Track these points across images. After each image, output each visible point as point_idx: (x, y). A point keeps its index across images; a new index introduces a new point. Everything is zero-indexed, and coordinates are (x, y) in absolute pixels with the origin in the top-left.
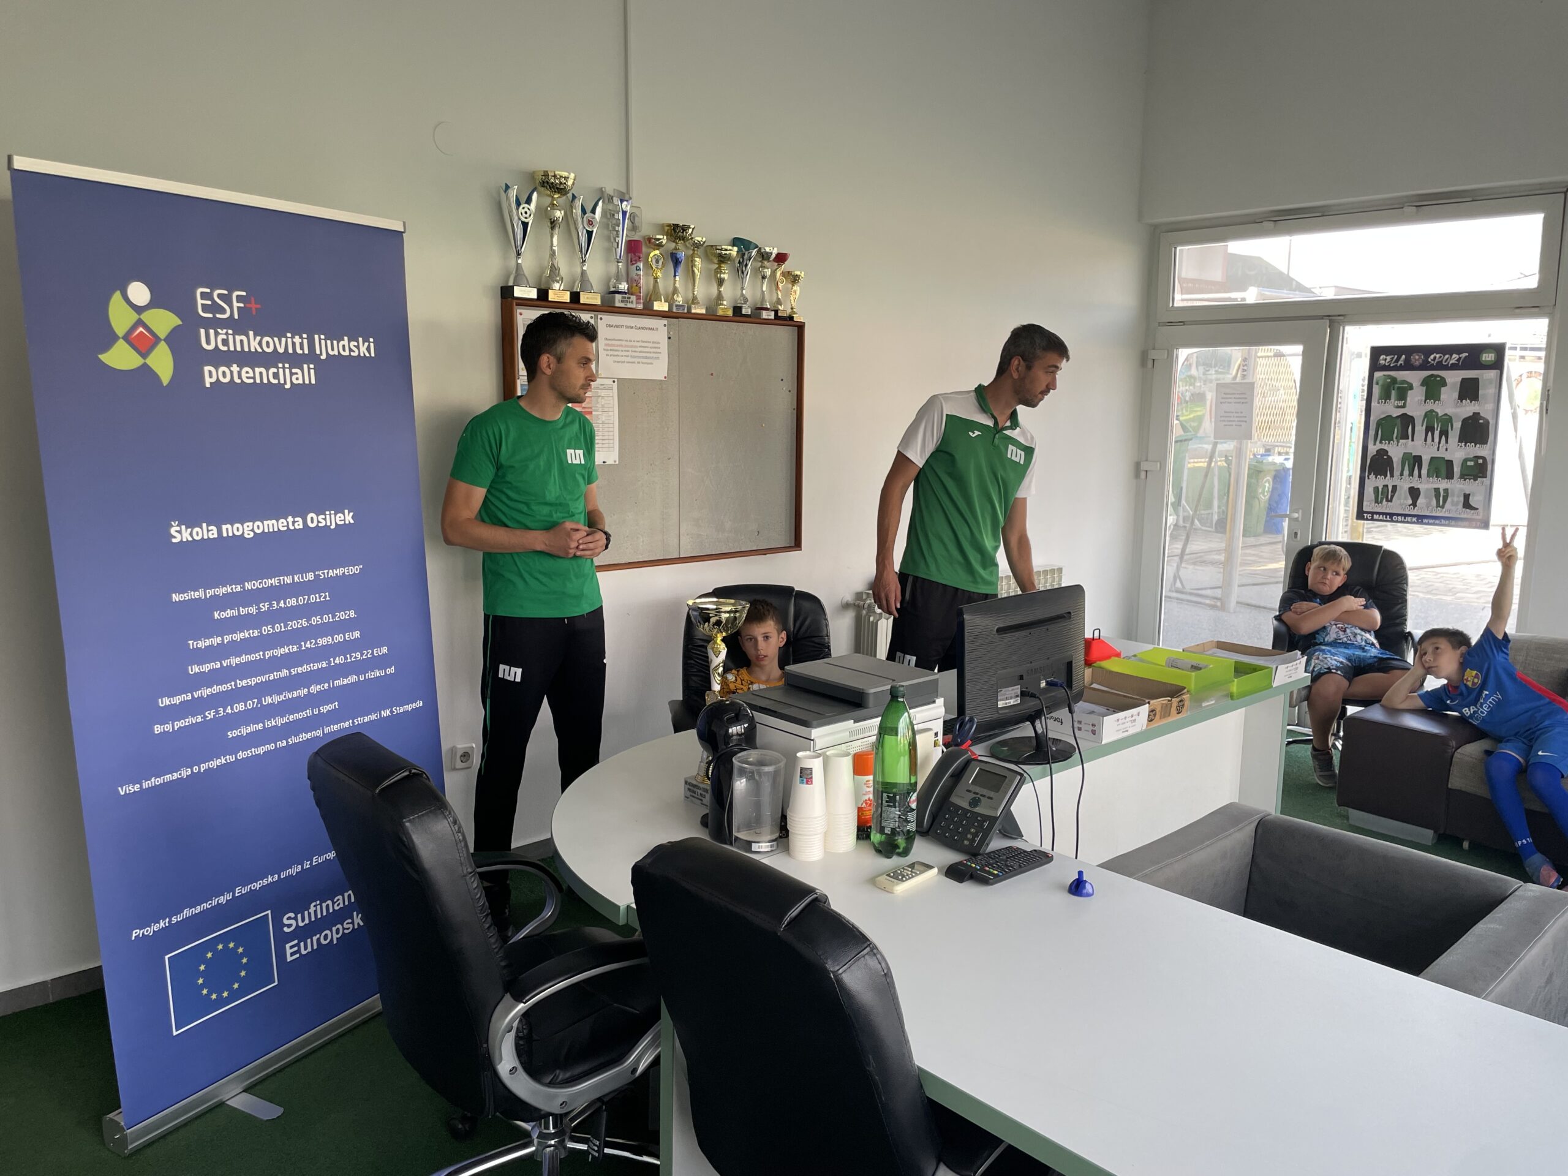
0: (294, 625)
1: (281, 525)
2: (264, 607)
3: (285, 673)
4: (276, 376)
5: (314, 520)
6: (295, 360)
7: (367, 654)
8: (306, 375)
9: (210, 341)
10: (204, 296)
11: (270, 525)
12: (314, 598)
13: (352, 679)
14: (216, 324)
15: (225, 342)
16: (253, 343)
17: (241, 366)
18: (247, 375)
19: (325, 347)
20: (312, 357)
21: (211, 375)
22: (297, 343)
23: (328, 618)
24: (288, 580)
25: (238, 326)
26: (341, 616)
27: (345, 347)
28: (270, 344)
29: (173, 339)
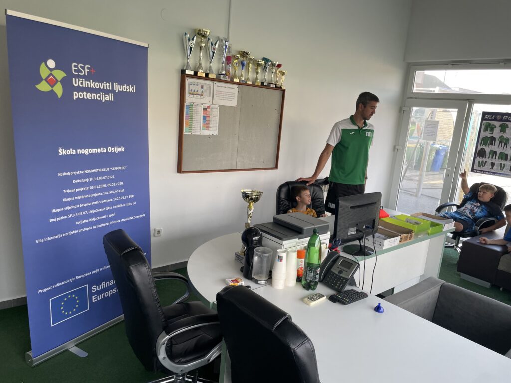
0: (101, 186)
1: (99, 150)
2: (91, 179)
3: (97, 203)
4: (99, 97)
5: (110, 149)
6: (107, 92)
7: (127, 197)
8: (110, 97)
9: (77, 83)
10: (75, 66)
11: (95, 150)
12: (109, 177)
13: (121, 206)
14: (79, 77)
15: (82, 84)
16: (92, 85)
17: (87, 93)
18: (89, 96)
19: (118, 88)
20: (113, 91)
21: (76, 95)
22: (108, 86)
23: (113, 184)
24: (100, 170)
25: (87, 78)
26: (118, 184)
27: (124, 88)
28: (98, 85)
29: (63, 81)
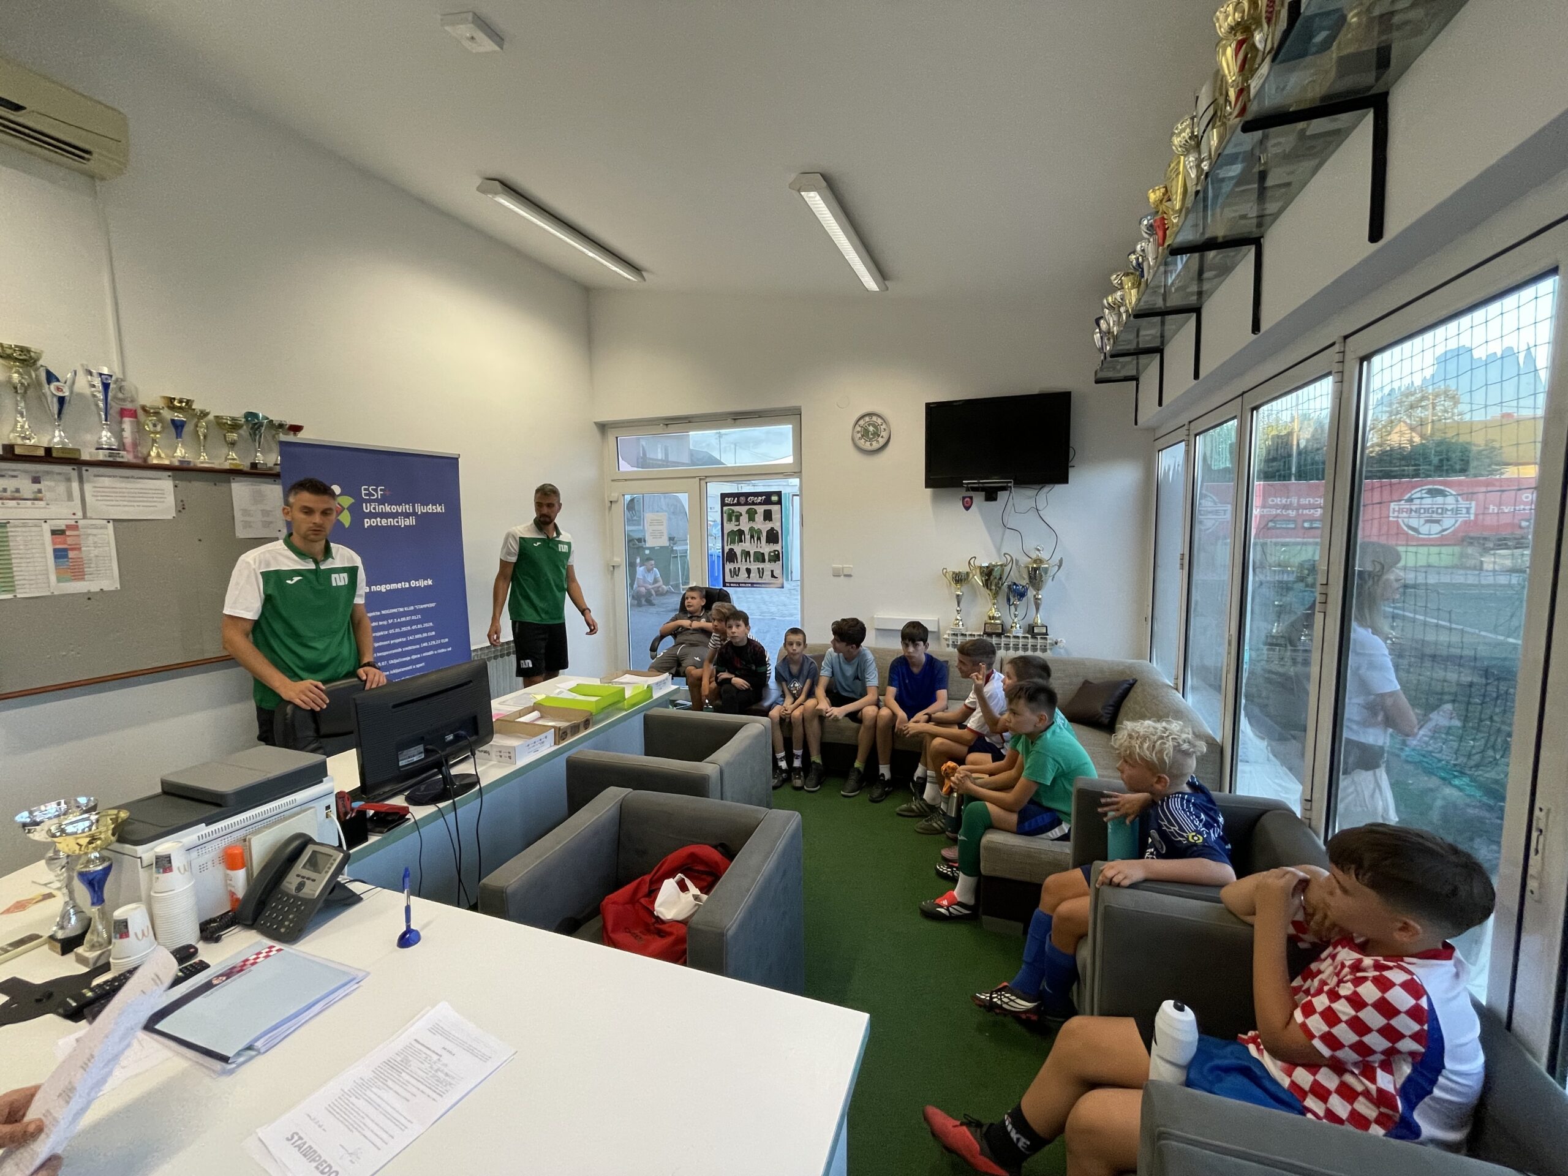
0: (404, 629)
1: (399, 586)
2: (390, 621)
3: (400, 650)
4: (397, 522)
5: (413, 583)
6: (407, 515)
7: (438, 642)
8: (411, 521)
9: (367, 508)
10: (365, 490)
11: (394, 586)
12: (414, 618)
13: (431, 653)
14: (370, 501)
15: (374, 509)
16: (387, 508)
17: (381, 518)
18: (384, 522)
19: (420, 509)
20: (414, 514)
21: (367, 523)
22: (407, 508)
23: (419, 626)
24: (401, 610)
25: (381, 502)
26: (426, 625)
27: (430, 508)
28: (395, 509)
